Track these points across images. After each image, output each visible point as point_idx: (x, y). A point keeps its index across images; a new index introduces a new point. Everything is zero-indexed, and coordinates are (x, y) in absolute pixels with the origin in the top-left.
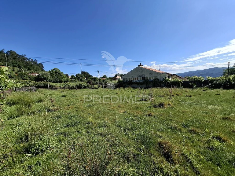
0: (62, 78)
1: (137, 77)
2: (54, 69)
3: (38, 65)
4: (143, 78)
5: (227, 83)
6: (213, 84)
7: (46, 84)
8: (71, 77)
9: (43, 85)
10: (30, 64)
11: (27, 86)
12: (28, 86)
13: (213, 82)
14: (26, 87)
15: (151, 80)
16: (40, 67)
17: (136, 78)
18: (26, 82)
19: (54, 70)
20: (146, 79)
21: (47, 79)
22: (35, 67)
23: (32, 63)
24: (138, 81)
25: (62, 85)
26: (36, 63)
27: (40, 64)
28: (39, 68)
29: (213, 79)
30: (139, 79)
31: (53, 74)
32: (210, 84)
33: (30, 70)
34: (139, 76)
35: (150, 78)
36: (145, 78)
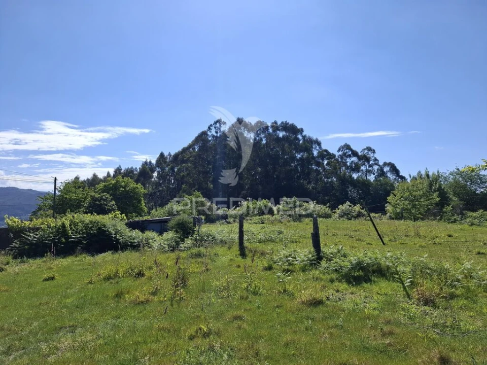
5: (60, 238)
6: (25, 243)
13: (25, 234)
29: (23, 225)
32: (16, 244)
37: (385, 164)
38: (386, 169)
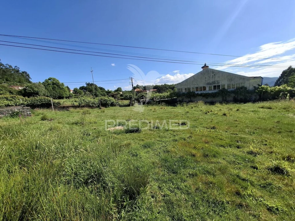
0: (63, 92)
1: (204, 86)
2: (49, 79)
3: (21, 74)
4: (215, 87)
7: (45, 101)
8: (73, 91)
9: (40, 102)
10: (9, 73)
11: (10, 106)
12: (12, 106)
14: (8, 107)
15: (231, 89)
16: (25, 77)
17: (201, 88)
18: (7, 99)
19: (50, 81)
20: (221, 88)
21: (40, 94)
22: (16, 77)
23: (11, 71)
24: (205, 92)
25: (75, 101)
26: (18, 71)
27: (23, 72)
28: (23, 79)
30: (207, 89)
31: (48, 86)
33: (9, 81)
34: (208, 84)
35: (228, 87)
36: (219, 86)
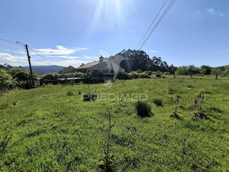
1: (107, 70)
30: (109, 72)
37: (164, 62)
38: (163, 63)
